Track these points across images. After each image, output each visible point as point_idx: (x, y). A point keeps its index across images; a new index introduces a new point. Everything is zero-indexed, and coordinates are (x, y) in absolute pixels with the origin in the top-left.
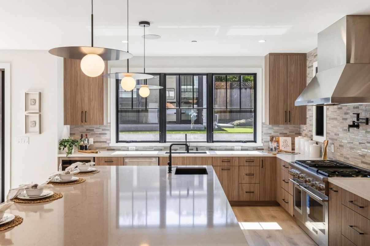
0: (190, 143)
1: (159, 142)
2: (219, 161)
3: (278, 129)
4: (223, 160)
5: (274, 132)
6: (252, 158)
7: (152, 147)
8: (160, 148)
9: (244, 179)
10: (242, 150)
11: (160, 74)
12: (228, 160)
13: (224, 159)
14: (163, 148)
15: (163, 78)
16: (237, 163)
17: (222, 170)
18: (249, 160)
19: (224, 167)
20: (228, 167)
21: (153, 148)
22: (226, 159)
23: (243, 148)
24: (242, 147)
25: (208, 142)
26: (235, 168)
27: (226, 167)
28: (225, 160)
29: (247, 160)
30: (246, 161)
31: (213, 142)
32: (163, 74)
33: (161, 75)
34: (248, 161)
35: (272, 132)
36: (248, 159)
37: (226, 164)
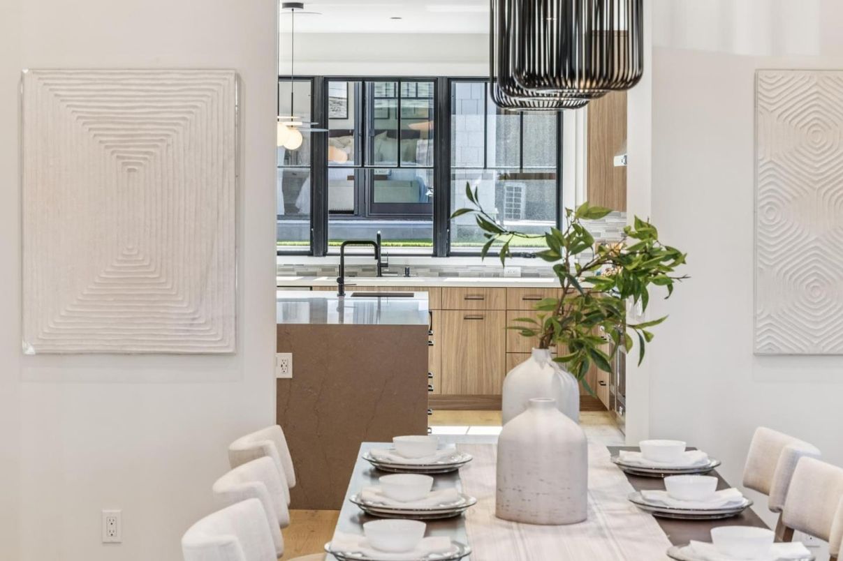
0: (389, 257)
1: (310, 254)
2: (457, 296)
3: (617, 223)
4: (467, 295)
5: (607, 231)
6: (538, 292)
7: (291, 267)
8: (311, 270)
9: (518, 343)
10: (523, 275)
11: (312, 79)
12: (480, 295)
13: (470, 293)
14: (318, 270)
15: (320, 85)
16: (501, 304)
17: (465, 318)
18: (530, 295)
19: (469, 313)
20: (480, 313)
21: (293, 270)
22: (475, 292)
23: (526, 271)
24: (523, 267)
25: (435, 255)
26: (497, 316)
27: (474, 313)
28: (472, 295)
29: (527, 296)
30: (524, 299)
31: (449, 255)
32: (321, 79)
33: (316, 80)
34: (528, 298)
35: (602, 231)
36: (528, 292)
37: (474, 305)
